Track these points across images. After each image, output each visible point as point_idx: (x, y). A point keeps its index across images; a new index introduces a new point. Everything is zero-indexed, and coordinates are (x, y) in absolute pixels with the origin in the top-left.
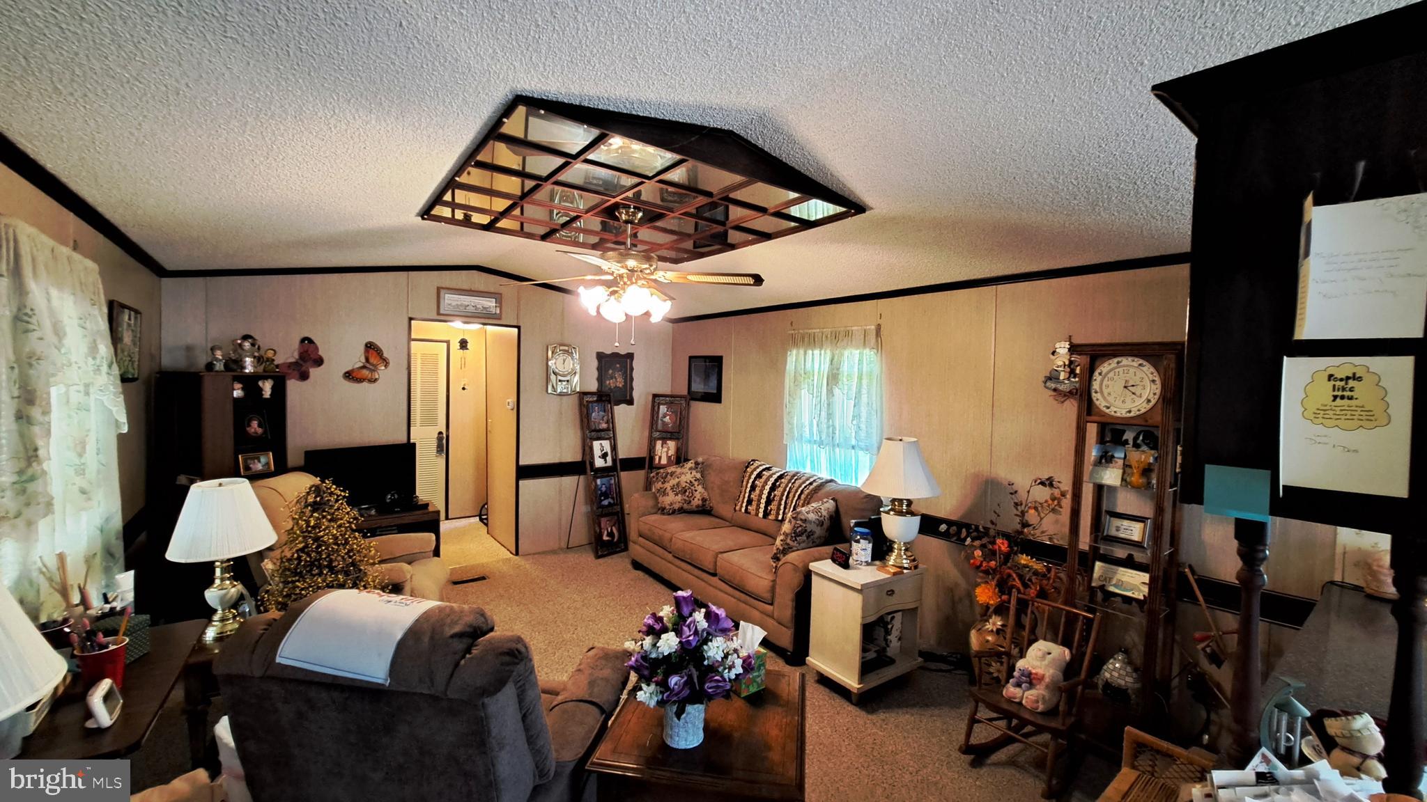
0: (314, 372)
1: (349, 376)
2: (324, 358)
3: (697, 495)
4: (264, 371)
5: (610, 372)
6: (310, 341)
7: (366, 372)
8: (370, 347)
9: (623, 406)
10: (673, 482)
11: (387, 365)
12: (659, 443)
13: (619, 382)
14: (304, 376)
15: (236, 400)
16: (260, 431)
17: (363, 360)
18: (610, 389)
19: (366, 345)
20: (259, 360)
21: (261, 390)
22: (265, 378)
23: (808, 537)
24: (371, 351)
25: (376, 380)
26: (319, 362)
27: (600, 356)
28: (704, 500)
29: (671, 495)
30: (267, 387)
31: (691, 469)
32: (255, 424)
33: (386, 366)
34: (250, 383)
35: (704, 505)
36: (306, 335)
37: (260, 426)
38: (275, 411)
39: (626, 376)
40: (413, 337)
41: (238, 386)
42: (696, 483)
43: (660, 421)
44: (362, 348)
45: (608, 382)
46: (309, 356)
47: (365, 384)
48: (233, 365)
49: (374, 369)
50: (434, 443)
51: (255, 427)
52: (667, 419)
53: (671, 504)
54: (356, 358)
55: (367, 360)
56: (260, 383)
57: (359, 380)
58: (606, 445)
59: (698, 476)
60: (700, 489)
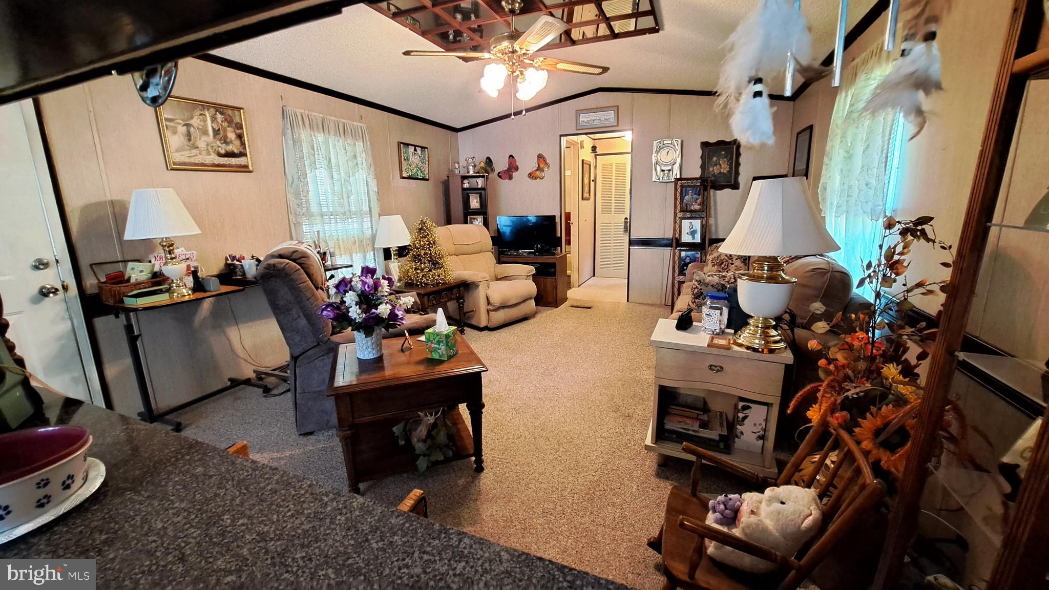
0: (515, 175)
1: (531, 176)
2: (519, 167)
5: (715, 159)
6: (513, 157)
7: (538, 173)
8: (540, 157)
9: (727, 191)
13: (724, 168)
14: (511, 177)
15: (464, 189)
17: (537, 165)
18: (714, 175)
19: (538, 156)
21: (477, 183)
22: (478, 177)
24: (541, 159)
25: (543, 177)
26: (517, 169)
27: (705, 145)
30: (480, 182)
33: (548, 168)
36: (511, 154)
39: (732, 163)
44: (536, 158)
45: (711, 169)
46: (512, 166)
47: (538, 180)
49: (543, 171)
50: (623, 225)
54: (532, 165)
55: (539, 165)
56: (477, 180)
57: (535, 178)
58: (697, 224)
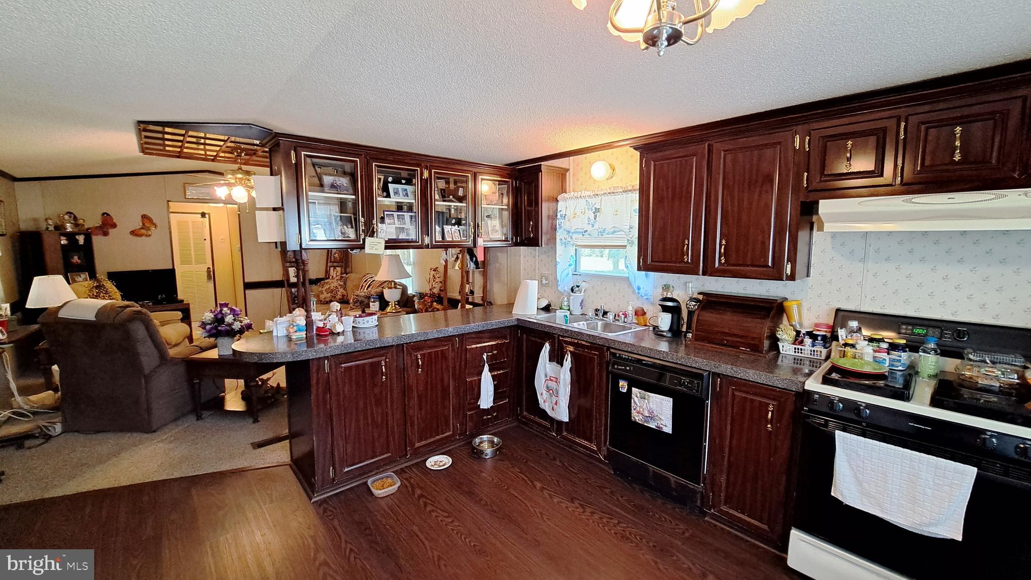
0: (111, 231)
1: (133, 233)
2: (118, 223)
3: (339, 293)
4: (79, 230)
6: (108, 214)
7: (143, 231)
8: (144, 217)
10: (327, 287)
11: (156, 226)
12: (332, 269)
14: (106, 234)
15: (63, 246)
16: (79, 261)
17: (141, 224)
19: (142, 216)
20: (76, 225)
21: (78, 240)
22: (80, 234)
23: (360, 303)
24: (145, 219)
25: (150, 235)
26: (114, 226)
28: (343, 296)
29: (325, 293)
30: (81, 239)
31: (337, 280)
32: (76, 258)
33: (155, 228)
34: (71, 236)
35: (343, 299)
36: (105, 211)
37: (79, 259)
38: (87, 251)
40: (171, 210)
41: (62, 238)
42: (339, 287)
43: (332, 257)
44: (140, 218)
46: (107, 224)
47: (144, 237)
48: (59, 228)
49: (149, 229)
50: (206, 275)
51: (76, 259)
52: (336, 255)
53: (325, 298)
54: (137, 224)
55: (144, 224)
56: (77, 237)
57: (140, 235)
59: (342, 283)
60: (341, 290)
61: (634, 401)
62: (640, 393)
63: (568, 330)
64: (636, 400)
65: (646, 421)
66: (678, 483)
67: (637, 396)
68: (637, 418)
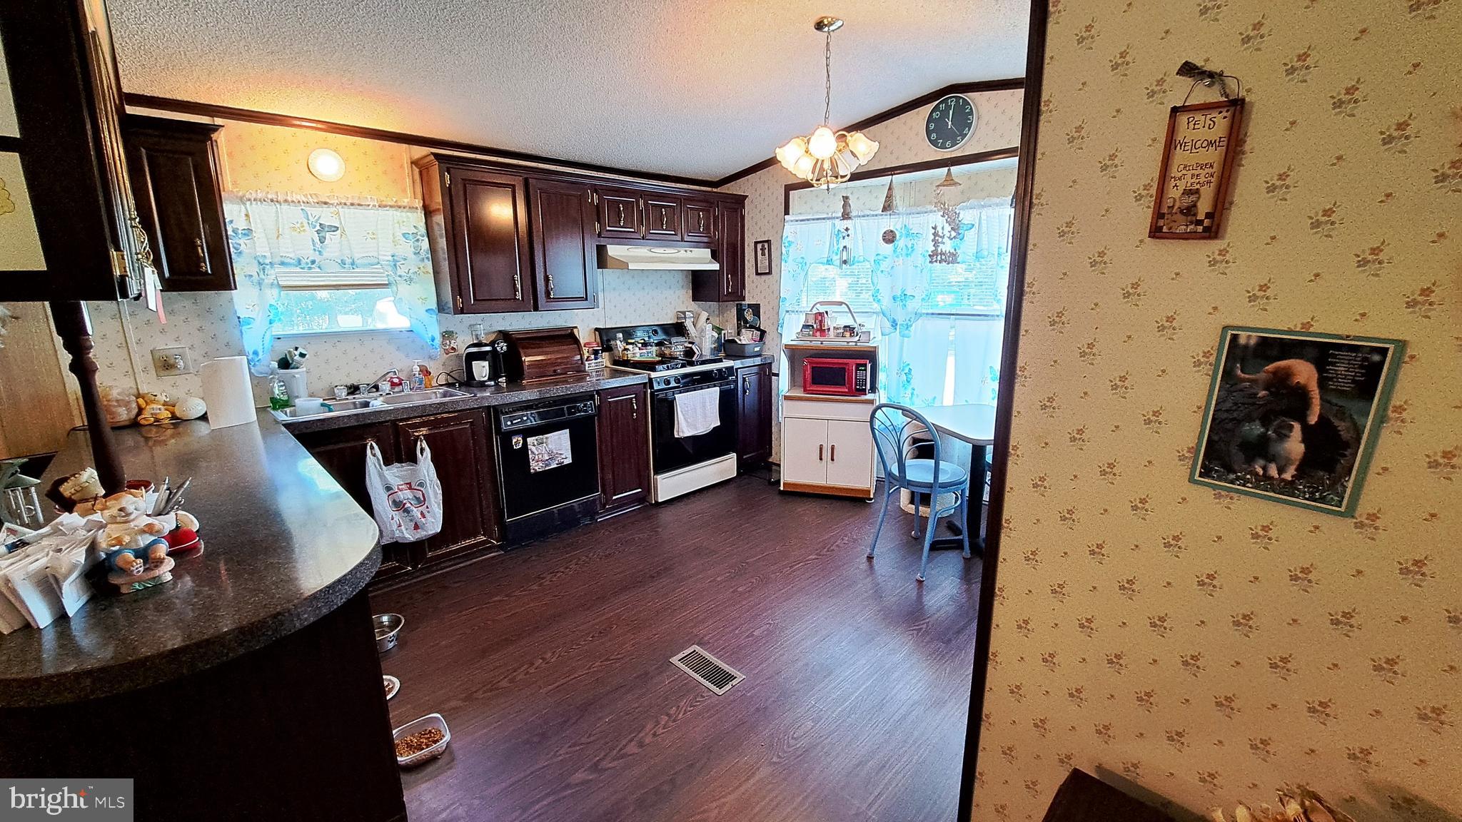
61: (532, 452)
62: (537, 440)
63: (416, 407)
64: (534, 449)
65: (547, 465)
66: (581, 504)
67: (534, 445)
68: (537, 468)
